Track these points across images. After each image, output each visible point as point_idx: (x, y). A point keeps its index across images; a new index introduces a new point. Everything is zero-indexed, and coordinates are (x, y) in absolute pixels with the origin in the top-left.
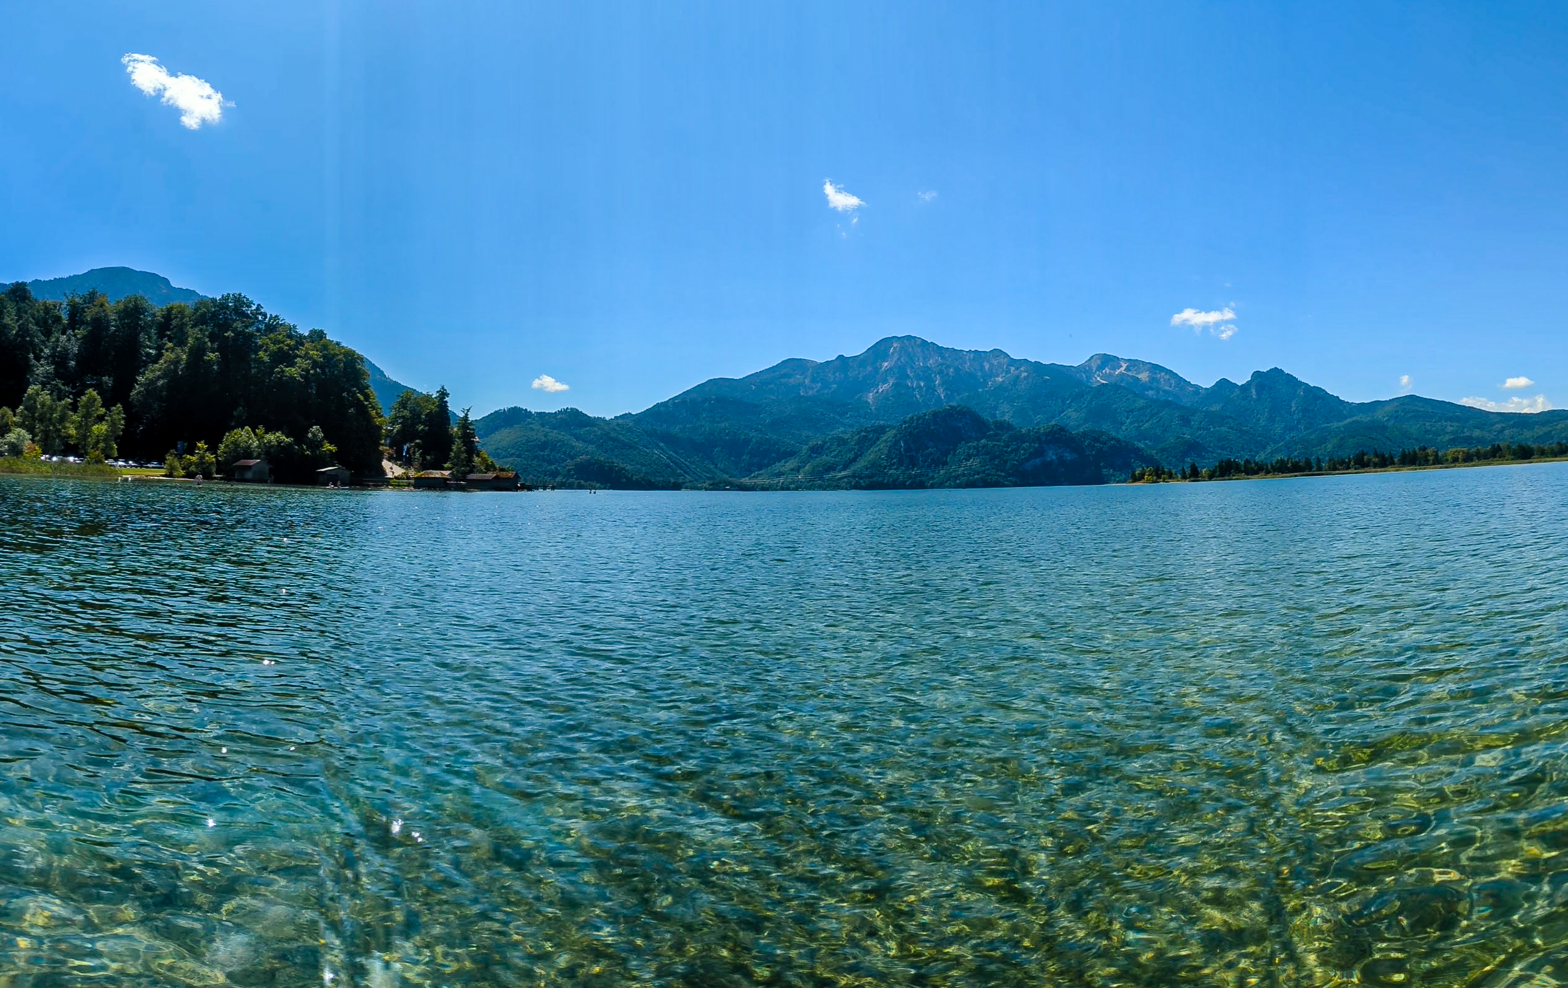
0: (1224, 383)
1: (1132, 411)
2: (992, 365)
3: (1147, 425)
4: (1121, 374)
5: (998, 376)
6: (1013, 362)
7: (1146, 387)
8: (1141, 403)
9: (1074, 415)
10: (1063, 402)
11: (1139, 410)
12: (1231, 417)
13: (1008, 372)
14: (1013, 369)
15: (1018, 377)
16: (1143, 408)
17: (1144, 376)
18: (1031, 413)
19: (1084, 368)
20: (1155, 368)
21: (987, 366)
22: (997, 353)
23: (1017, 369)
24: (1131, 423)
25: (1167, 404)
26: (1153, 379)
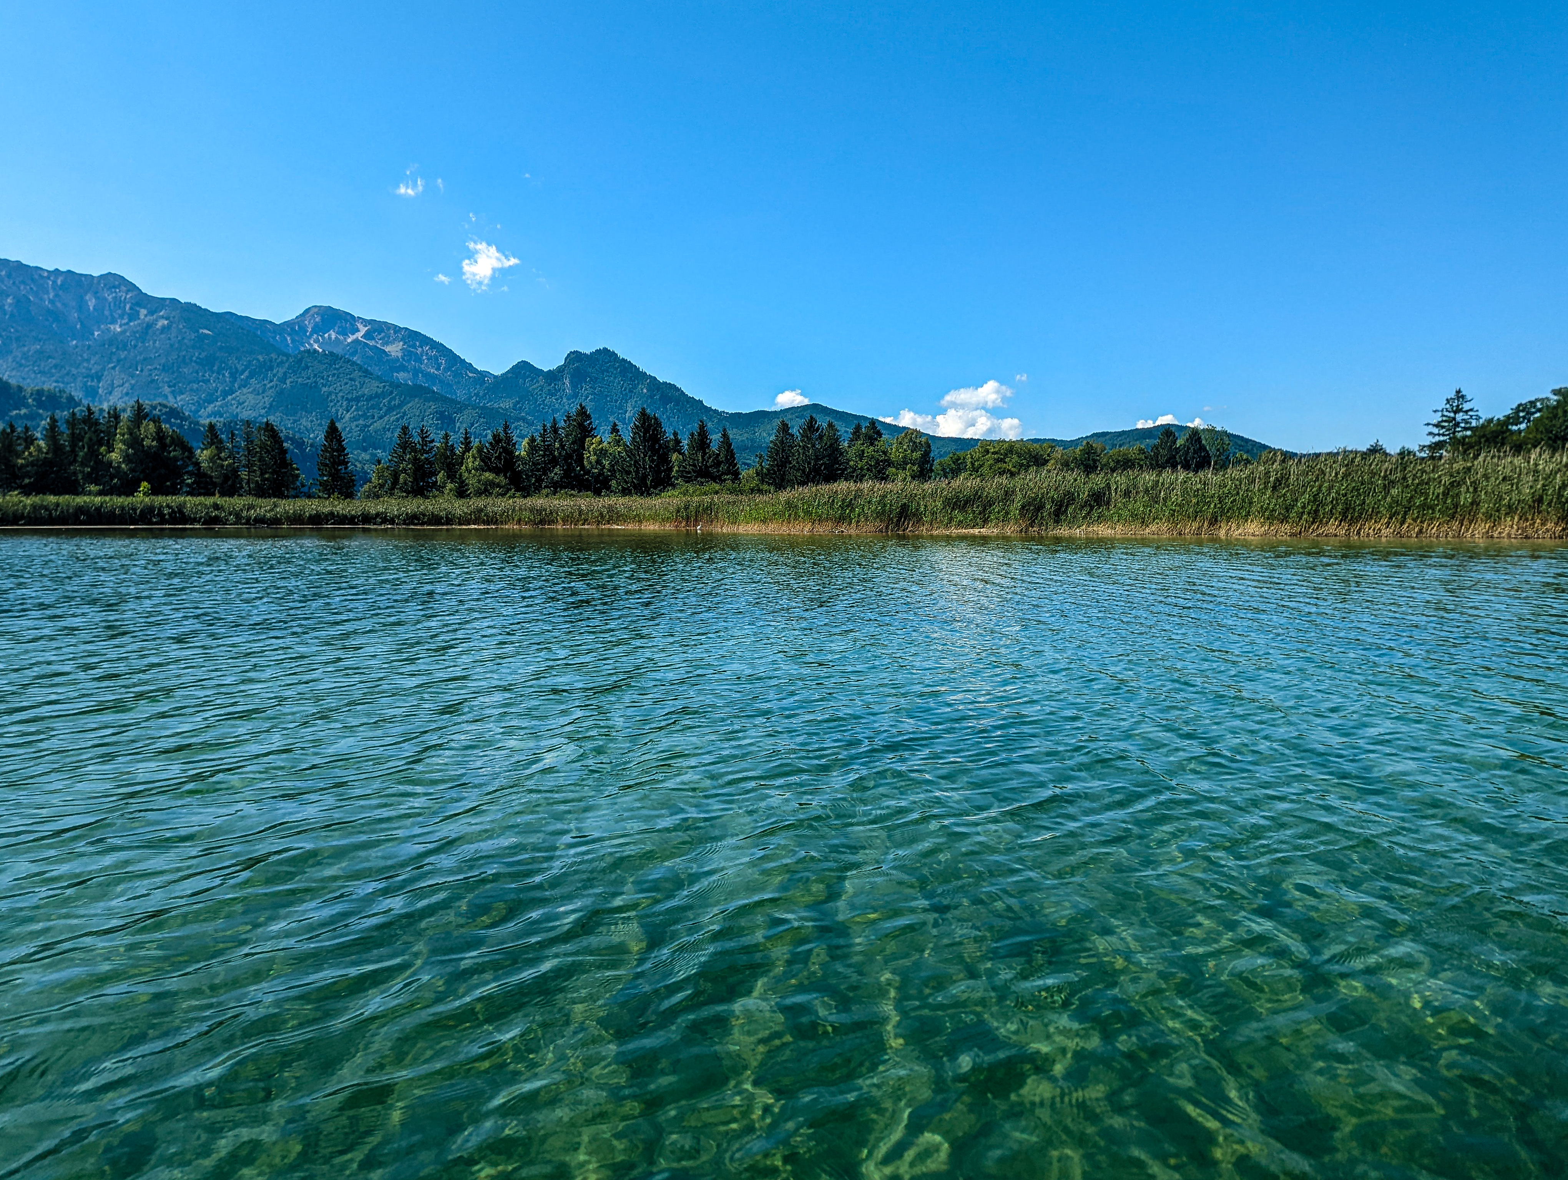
0: (523, 369)
1: (357, 399)
2: (101, 300)
3: (378, 425)
4: (357, 341)
5: (113, 322)
6: (142, 299)
7: (396, 366)
8: (372, 387)
9: (251, 399)
10: (233, 376)
11: (370, 398)
12: (524, 419)
13: (134, 316)
14: (143, 312)
15: (149, 326)
16: (377, 395)
17: (394, 349)
18: (167, 390)
19: (294, 327)
20: (413, 337)
21: (92, 303)
22: (114, 281)
23: (151, 313)
24: (354, 419)
25: (418, 391)
26: (408, 354)
